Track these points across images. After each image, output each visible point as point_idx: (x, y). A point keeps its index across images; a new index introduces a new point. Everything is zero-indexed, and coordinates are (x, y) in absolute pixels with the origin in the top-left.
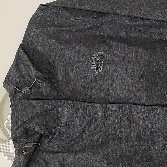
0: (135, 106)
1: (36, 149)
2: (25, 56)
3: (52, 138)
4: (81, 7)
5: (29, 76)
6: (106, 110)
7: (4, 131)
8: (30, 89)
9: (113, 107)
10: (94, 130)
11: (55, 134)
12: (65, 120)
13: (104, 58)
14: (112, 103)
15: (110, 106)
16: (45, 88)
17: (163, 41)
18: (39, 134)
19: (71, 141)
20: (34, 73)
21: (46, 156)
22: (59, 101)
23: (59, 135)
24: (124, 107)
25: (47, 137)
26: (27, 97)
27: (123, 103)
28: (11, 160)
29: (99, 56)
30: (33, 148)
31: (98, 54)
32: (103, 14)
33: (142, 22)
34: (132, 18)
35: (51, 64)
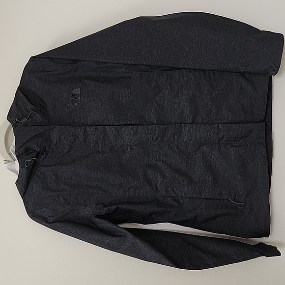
0: (106, 127)
1: (35, 164)
2: (22, 95)
3: (46, 155)
4: (60, 57)
5: (26, 110)
6: (85, 130)
7: (10, 154)
8: (28, 119)
9: (90, 128)
10: (78, 147)
11: (48, 152)
12: (55, 141)
13: (81, 93)
14: (90, 126)
15: (88, 128)
16: (38, 117)
17: (122, 77)
18: (36, 152)
19: (62, 156)
20: (30, 107)
21: (43, 169)
22: (49, 126)
23: (52, 153)
25: (43, 154)
26: (25, 125)
27: (98, 125)
28: (16, 173)
29: (77, 91)
30: (33, 162)
31: (76, 90)
32: (77, 61)
33: (105, 65)
34: (97, 62)
35: (42, 100)
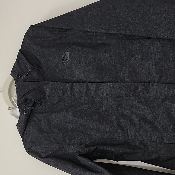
0: (89, 83)
1: (32, 111)
2: (23, 57)
3: (41, 104)
4: (54, 26)
5: (26, 68)
6: (72, 86)
7: (13, 102)
8: (27, 76)
9: (76, 84)
10: (66, 99)
11: (43, 102)
12: (48, 93)
13: (69, 56)
14: (76, 82)
15: (74, 84)
16: (35, 74)
17: (103, 44)
18: (33, 102)
19: (53, 106)
20: (29, 66)
21: (39, 116)
22: (44, 82)
23: (45, 103)
24: (83, 84)
25: (38, 104)
26: (25, 80)
27: (82, 82)
28: (18, 119)
29: (66, 54)
30: (30, 110)
31: (66, 53)
32: (66, 30)
33: (90, 34)
34: (83, 31)
35: (39, 60)
